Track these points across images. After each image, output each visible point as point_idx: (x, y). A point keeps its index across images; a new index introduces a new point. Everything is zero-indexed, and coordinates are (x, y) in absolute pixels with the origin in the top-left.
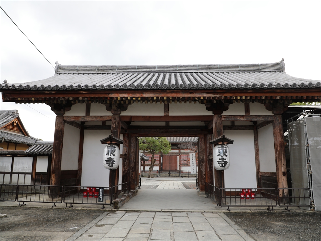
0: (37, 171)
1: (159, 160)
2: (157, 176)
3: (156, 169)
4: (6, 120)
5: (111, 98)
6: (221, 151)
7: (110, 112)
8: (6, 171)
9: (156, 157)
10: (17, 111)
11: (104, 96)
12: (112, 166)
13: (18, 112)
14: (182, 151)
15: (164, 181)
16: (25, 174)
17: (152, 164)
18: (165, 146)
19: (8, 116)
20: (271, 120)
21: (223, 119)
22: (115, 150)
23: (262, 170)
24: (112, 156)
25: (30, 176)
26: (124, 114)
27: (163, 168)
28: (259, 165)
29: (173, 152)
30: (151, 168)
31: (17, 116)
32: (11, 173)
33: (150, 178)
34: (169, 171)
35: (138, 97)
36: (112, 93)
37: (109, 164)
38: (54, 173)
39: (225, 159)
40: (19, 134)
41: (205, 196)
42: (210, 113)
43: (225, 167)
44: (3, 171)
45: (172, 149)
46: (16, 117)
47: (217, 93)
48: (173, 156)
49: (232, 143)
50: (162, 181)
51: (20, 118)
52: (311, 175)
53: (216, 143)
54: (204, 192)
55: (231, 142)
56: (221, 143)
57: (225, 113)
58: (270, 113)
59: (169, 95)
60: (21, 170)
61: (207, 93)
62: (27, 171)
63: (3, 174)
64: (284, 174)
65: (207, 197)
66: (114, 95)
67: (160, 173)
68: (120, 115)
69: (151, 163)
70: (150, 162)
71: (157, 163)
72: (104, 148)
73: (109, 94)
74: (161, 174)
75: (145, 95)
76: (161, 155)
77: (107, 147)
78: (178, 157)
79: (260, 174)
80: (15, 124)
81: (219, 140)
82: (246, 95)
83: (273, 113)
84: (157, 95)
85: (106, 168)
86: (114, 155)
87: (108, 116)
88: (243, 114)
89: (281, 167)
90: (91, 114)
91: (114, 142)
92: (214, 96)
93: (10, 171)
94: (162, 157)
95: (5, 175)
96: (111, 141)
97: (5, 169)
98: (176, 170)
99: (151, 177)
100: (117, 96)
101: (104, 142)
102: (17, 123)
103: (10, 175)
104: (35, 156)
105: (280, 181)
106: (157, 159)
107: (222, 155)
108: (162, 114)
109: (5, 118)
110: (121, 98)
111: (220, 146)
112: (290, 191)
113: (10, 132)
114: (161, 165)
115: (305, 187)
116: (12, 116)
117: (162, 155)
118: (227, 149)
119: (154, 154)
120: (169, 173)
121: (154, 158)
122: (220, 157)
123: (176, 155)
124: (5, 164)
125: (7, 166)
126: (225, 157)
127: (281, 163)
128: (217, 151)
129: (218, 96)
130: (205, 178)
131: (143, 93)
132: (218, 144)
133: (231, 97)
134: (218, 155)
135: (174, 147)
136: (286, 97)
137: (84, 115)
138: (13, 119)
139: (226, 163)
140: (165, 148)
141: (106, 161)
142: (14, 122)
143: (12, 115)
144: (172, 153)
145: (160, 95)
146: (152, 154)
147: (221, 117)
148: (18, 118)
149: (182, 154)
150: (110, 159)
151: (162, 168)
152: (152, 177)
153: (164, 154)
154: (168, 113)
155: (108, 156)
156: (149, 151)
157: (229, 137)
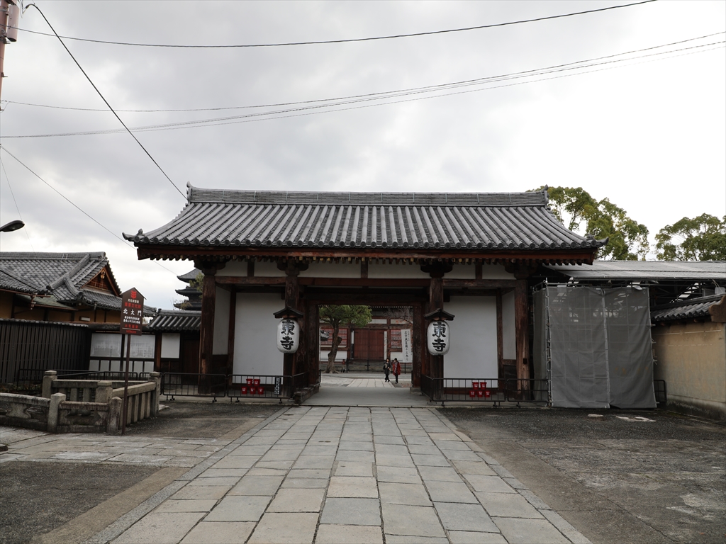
0: (163, 356)
1: (347, 340)
2: (344, 371)
3: (342, 356)
4: (90, 271)
5: (290, 257)
6: (438, 330)
7: (284, 272)
8: (112, 356)
9: (342, 333)
10: (105, 254)
11: (280, 255)
12: (290, 348)
13: (106, 256)
14: (393, 322)
15: (357, 378)
16: (144, 360)
17: (335, 346)
18: (359, 312)
19: (91, 263)
20: (512, 286)
21: (444, 284)
22: (294, 326)
23: (505, 357)
24: (290, 336)
25: (152, 364)
26: (303, 274)
27: (355, 355)
28: (502, 349)
29: (377, 323)
30: (332, 355)
31: (106, 263)
32: (121, 359)
33: (331, 374)
34: (368, 361)
35: (327, 258)
36: (291, 252)
37: (286, 345)
38: (204, 358)
39: (443, 341)
40: (107, 294)
41: (420, 393)
42: (426, 276)
43: (442, 350)
44: (108, 356)
45: (374, 317)
46: (104, 266)
47: (433, 254)
48: (376, 332)
49: (452, 320)
50: (354, 378)
51: (111, 267)
52: (550, 362)
53: (431, 319)
54: (419, 388)
55: (451, 318)
56: (437, 319)
57: (447, 276)
58: (511, 277)
59: (368, 255)
60: (136, 354)
61: (419, 253)
62: (147, 357)
63: (109, 361)
64: (525, 362)
65: (423, 395)
66: (294, 254)
67: (350, 365)
68: (299, 276)
69: (333, 345)
70: (330, 342)
71: (343, 345)
72: (279, 324)
73: (287, 252)
74: (352, 367)
75: (336, 255)
76: (352, 328)
77: (283, 322)
78: (386, 333)
79: (503, 363)
80: (103, 277)
81: (435, 315)
82: (470, 257)
83: (515, 277)
84: (352, 255)
85: (281, 351)
86: (293, 334)
87: (281, 278)
88: (473, 277)
89: (522, 352)
90: (256, 275)
91: (292, 316)
92: (428, 257)
93: (119, 356)
94: (353, 334)
95: (112, 362)
96: (288, 315)
97: (111, 352)
98: (381, 359)
99: (331, 372)
100: (298, 255)
101: (278, 315)
102: (105, 275)
103: (119, 362)
104: (158, 333)
105: (520, 372)
106: (344, 337)
107: (438, 335)
108: (358, 276)
109: (86, 267)
110: (304, 258)
111: (436, 323)
112: (532, 383)
113: (95, 291)
114: (351, 349)
115: (543, 378)
116: (97, 264)
117: (354, 329)
118: (446, 327)
119: (337, 327)
120: (368, 366)
121: (339, 336)
122: (436, 338)
123: (381, 329)
124: (110, 345)
125: (114, 348)
126: (442, 338)
127: (522, 347)
128: (432, 329)
129: (433, 257)
130: (421, 368)
131: (334, 252)
132: (433, 321)
133: (450, 259)
134: (433, 335)
135: (378, 314)
136: (524, 260)
137: (246, 275)
138: (101, 268)
139: (443, 346)
140: (359, 315)
141: (281, 341)
142: (100, 274)
143: (96, 261)
144: (373, 324)
145: (357, 256)
146: (334, 327)
147: (442, 281)
148: (107, 268)
149: (395, 328)
150: (287, 339)
151: (353, 355)
152: (334, 372)
153: (357, 327)
154: (367, 274)
155: (284, 336)
156: (328, 321)
157: (448, 309)
